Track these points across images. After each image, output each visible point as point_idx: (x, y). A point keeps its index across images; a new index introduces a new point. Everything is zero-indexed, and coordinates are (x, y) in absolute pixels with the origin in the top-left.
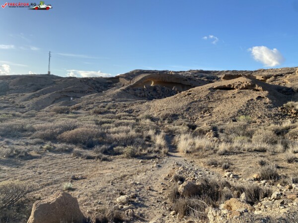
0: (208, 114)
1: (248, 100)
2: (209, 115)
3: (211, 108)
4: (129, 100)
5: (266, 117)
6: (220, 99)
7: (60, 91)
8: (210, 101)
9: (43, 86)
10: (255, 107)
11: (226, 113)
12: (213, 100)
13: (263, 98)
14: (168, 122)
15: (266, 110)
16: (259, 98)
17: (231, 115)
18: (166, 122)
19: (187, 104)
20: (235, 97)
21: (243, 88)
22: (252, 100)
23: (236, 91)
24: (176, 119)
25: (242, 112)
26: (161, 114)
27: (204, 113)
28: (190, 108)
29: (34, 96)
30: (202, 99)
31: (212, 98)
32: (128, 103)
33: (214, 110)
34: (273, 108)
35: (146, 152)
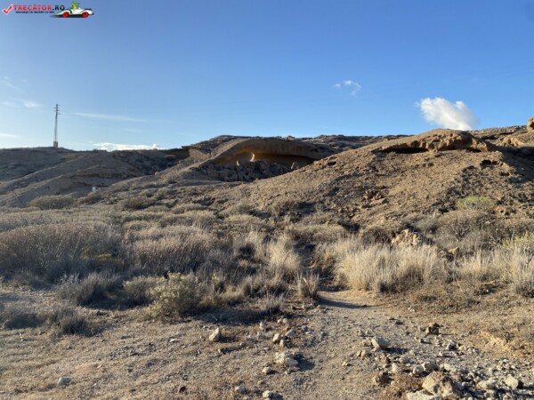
0: (381, 201)
1: (462, 168)
2: (384, 202)
3: (384, 187)
4: (205, 181)
5: (516, 201)
6: (399, 169)
7: (72, 174)
8: (379, 176)
9: (40, 167)
10: (483, 182)
11: (421, 195)
12: (384, 172)
13: (495, 163)
14: (291, 220)
15: (510, 186)
16: (486, 163)
17: (434, 200)
18: (287, 218)
19: (329, 182)
20: (431, 165)
21: (444, 148)
22: (471, 168)
23: (431, 153)
24: (308, 213)
25: (458, 193)
26: (275, 204)
27: (370, 197)
28: (336, 189)
29: (19, 185)
30: (361, 171)
31: (383, 169)
32: (203, 187)
33: (392, 192)
34: (523, 181)
35: (239, 292)
